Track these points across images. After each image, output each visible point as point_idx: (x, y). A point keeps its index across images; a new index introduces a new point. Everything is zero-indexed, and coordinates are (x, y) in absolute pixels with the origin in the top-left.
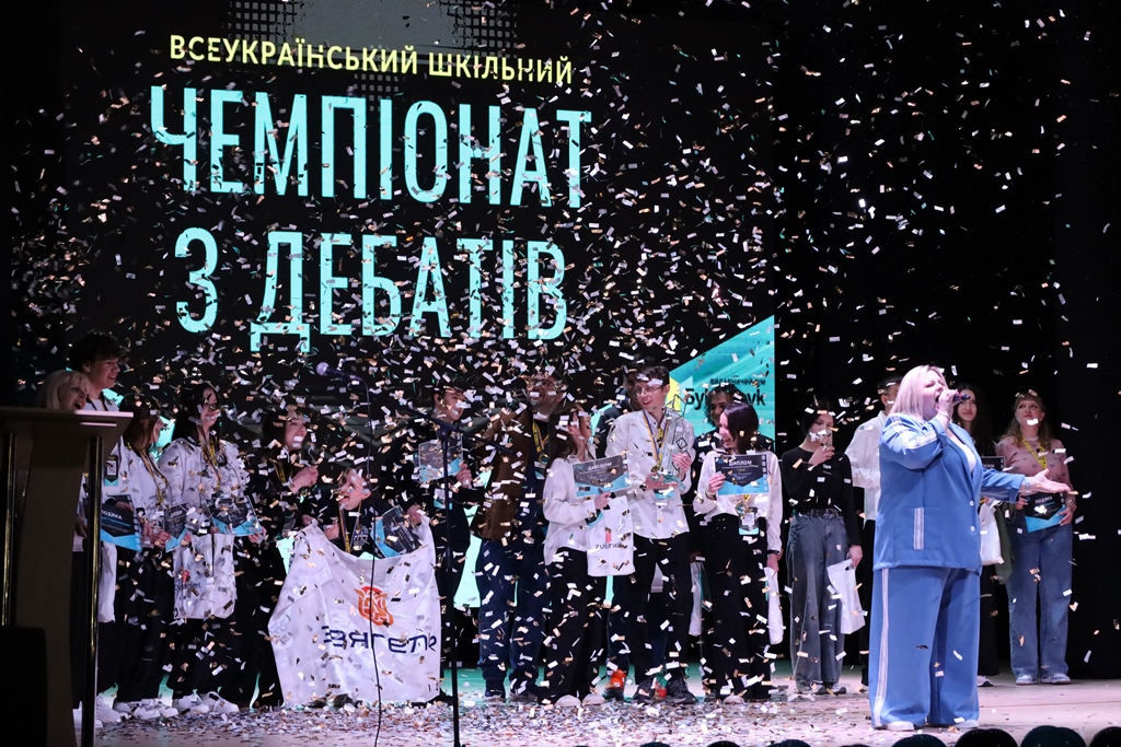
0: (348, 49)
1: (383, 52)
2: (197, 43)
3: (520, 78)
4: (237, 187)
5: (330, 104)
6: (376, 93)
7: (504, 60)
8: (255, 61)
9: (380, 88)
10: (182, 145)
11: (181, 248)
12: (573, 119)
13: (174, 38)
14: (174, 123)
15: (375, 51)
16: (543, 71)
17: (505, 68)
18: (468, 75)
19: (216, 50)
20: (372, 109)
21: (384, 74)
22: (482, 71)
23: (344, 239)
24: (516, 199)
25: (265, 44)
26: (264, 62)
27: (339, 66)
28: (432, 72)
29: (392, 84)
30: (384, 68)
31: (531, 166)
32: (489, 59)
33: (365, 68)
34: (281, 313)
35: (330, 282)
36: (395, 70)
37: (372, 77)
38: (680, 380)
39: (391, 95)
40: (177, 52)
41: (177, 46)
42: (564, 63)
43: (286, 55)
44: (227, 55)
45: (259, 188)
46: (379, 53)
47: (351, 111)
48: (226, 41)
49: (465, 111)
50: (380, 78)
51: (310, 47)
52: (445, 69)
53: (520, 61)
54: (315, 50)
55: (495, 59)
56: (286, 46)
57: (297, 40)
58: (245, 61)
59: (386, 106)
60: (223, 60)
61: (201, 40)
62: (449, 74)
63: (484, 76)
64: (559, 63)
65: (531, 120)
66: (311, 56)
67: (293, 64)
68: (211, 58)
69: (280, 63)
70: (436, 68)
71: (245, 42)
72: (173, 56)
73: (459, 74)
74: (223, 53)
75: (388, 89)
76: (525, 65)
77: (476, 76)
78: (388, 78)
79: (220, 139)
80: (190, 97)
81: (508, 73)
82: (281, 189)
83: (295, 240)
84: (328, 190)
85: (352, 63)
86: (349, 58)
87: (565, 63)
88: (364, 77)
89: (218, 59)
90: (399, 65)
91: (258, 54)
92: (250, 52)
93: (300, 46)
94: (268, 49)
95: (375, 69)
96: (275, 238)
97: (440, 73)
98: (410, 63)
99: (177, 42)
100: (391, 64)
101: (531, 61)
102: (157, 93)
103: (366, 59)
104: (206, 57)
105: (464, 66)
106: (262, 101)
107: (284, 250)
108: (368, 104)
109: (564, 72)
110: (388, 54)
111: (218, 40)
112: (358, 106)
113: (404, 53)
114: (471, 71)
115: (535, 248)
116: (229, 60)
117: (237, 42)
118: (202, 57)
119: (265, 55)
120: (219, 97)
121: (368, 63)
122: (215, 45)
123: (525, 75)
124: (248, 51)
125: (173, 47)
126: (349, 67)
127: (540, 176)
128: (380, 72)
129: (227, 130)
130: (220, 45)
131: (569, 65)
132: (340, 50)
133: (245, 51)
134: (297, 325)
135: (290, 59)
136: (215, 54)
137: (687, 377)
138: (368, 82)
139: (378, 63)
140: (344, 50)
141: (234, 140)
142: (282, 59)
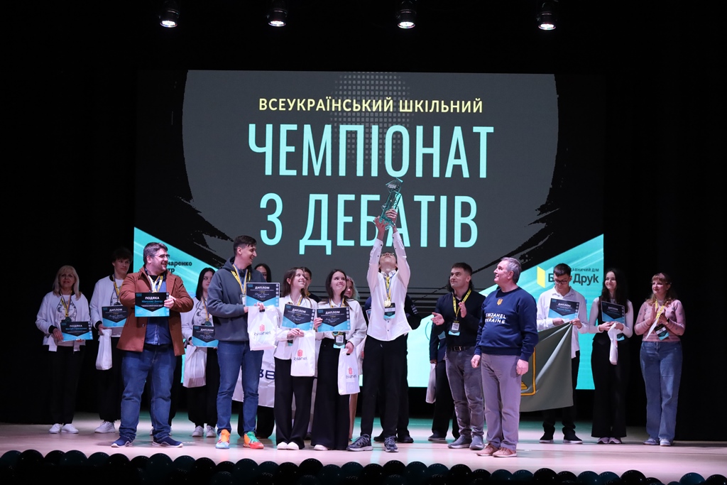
0: (354, 101)
1: (374, 101)
2: (273, 102)
3: (452, 111)
4: (293, 173)
5: (344, 129)
6: (370, 122)
7: (443, 102)
8: (304, 109)
9: (372, 120)
10: (265, 153)
11: (263, 204)
12: (483, 131)
13: (261, 100)
14: (261, 141)
15: (369, 101)
16: (466, 107)
17: (443, 106)
18: (422, 110)
19: (284, 104)
20: (367, 130)
21: (374, 112)
22: (430, 108)
23: (352, 197)
24: (448, 174)
25: (309, 100)
26: (309, 109)
27: (350, 109)
28: (401, 110)
29: (379, 117)
30: (374, 109)
31: (457, 156)
32: (434, 102)
33: (364, 110)
34: (316, 235)
35: (342, 219)
36: (380, 110)
37: (367, 114)
38: (545, 269)
39: (378, 123)
40: (263, 107)
41: (263, 104)
42: (477, 103)
43: (321, 105)
44: (290, 107)
45: (305, 173)
46: (372, 101)
47: (355, 132)
48: (289, 100)
49: (420, 130)
50: (372, 114)
51: (333, 100)
52: (409, 108)
53: (452, 102)
54: (336, 102)
55: (437, 102)
56: (321, 101)
57: (327, 98)
58: (298, 109)
59: (375, 129)
60: (287, 109)
61: (276, 100)
62: (411, 110)
63: (431, 111)
64: (475, 102)
65: (458, 132)
66: (334, 105)
67: (324, 110)
68: (281, 109)
69: (317, 109)
70: (403, 107)
71: (299, 100)
72: (261, 109)
73: (416, 111)
74: (287, 106)
75: (376, 120)
76: (455, 104)
77: (427, 111)
78: (376, 114)
79: (285, 149)
80: (269, 128)
81: (445, 109)
82: (317, 173)
83: (324, 198)
84: (342, 172)
85: (357, 107)
86: (355, 105)
87: (479, 101)
88: (363, 114)
89: (284, 109)
90: (383, 107)
91: (305, 105)
92: (302, 104)
93: (328, 101)
94: (311, 103)
95: (369, 110)
96: (313, 198)
97: (406, 110)
98: (389, 105)
99: (263, 102)
100: (378, 107)
101: (458, 102)
102: (252, 128)
103: (364, 105)
104: (278, 108)
105: (419, 106)
106: (307, 128)
107: (318, 203)
108: (365, 128)
109: (478, 106)
110: (377, 102)
111: (284, 100)
112: (360, 129)
113: (385, 101)
114: (424, 108)
115: (459, 200)
116: (290, 109)
117: (294, 100)
118: (276, 109)
119: (309, 106)
120: (284, 128)
121: (366, 107)
122: (283, 102)
123: (455, 109)
124: (300, 104)
125: (261, 104)
126: (355, 110)
127: (463, 162)
128: (372, 111)
129: (288, 144)
130: (286, 103)
131: (480, 103)
132: (350, 101)
133: (299, 104)
134: (324, 241)
135: (323, 107)
136: (282, 107)
137: (550, 267)
138: (365, 117)
139: (371, 106)
140: (352, 101)
141: (292, 149)
142: (318, 107)
